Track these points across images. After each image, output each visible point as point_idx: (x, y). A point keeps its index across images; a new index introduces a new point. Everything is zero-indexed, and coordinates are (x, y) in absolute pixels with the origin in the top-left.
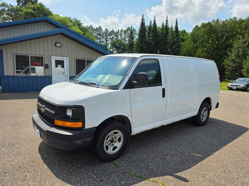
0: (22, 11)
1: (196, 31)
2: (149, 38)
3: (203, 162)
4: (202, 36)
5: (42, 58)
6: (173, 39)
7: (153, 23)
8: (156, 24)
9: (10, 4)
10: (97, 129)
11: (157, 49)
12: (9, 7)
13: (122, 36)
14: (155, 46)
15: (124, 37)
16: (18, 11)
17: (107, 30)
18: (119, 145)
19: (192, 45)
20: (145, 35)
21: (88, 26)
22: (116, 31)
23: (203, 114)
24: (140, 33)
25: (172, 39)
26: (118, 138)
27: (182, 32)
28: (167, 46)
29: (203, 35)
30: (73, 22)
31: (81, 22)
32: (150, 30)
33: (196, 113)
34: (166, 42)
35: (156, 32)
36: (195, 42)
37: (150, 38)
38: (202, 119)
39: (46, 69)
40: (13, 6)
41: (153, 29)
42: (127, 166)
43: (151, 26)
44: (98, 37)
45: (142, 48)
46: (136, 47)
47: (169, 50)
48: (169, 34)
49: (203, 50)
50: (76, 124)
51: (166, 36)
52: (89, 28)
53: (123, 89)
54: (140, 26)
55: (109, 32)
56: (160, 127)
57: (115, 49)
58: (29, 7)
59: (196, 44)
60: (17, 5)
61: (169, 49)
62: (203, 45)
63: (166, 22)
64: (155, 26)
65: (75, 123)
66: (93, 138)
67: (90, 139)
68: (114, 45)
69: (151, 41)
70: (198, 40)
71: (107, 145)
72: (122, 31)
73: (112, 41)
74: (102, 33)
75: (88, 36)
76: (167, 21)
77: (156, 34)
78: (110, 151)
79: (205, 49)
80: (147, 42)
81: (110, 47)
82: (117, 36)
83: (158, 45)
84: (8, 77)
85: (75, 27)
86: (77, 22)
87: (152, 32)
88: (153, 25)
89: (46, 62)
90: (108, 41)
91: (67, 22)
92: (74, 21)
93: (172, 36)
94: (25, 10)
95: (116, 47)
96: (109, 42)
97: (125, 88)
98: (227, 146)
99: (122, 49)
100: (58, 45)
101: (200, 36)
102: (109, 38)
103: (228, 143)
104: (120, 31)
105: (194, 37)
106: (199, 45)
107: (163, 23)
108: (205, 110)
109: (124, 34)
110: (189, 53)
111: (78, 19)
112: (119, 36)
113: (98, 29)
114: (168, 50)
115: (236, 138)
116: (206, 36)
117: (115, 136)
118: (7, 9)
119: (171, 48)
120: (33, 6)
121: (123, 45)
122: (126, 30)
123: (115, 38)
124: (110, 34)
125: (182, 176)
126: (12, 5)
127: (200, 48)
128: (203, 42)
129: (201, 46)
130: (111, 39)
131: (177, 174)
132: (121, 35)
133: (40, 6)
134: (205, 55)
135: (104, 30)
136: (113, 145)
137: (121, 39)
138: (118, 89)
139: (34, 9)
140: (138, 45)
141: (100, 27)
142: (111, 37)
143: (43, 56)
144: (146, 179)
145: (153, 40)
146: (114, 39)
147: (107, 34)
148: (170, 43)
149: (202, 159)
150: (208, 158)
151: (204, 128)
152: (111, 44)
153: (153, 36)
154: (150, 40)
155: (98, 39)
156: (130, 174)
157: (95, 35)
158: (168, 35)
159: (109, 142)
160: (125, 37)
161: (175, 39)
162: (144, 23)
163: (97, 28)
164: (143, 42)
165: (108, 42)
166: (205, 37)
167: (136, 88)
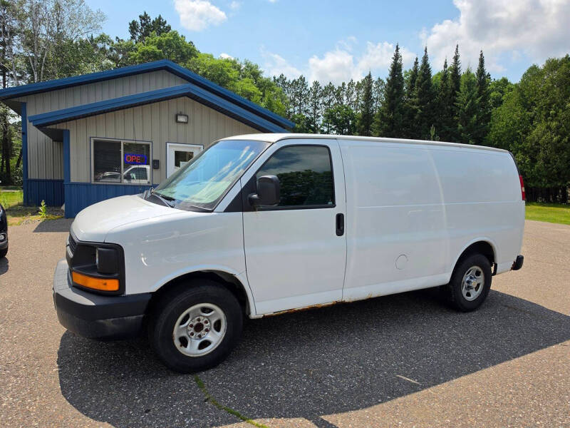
0: (136, 50)
1: (531, 80)
2: (410, 99)
3: (413, 397)
4: (547, 92)
5: (148, 146)
6: (471, 101)
7: (420, 64)
8: (428, 66)
9: (117, 38)
10: (152, 297)
11: (430, 126)
12: (113, 43)
13: (353, 96)
14: (425, 118)
15: (355, 100)
16: (129, 50)
17: (316, 84)
18: (215, 338)
19: (519, 113)
20: (400, 93)
21: (274, 78)
22: (337, 85)
23: (468, 282)
24: (389, 89)
25: (468, 100)
26: (213, 322)
27: (498, 84)
28: (456, 118)
29: (549, 89)
30: (242, 68)
31: (259, 70)
32: (413, 81)
33: (445, 278)
34: (454, 107)
35: (429, 84)
36: (527, 105)
37: (413, 100)
38: (469, 295)
39: (154, 170)
40: (122, 40)
41: (422, 77)
42: (222, 386)
43: (416, 70)
44: (297, 100)
45: (391, 122)
46: (378, 120)
47: (459, 128)
48: (461, 89)
49: (548, 127)
50: (105, 284)
51: (455, 94)
52: (278, 80)
53: (225, 211)
54: (389, 73)
55: (321, 88)
56: (333, 305)
57: (333, 127)
58: (151, 40)
59: (530, 113)
60: (130, 38)
61: (460, 125)
62: (548, 115)
63: (453, 61)
64: (425, 70)
65: (104, 281)
66: (142, 316)
67: (134, 317)
68: (330, 117)
69: (415, 107)
70: (536, 102)
71: (184, 334)
72: (351, 84)
73: (327, 110)
74: (306, 92)
75: (269, 100)
76: (456, 58)
77: (428, 89)
78: (192, 350)
79: (554, 124)
80: (407, 108)
81: (321, 122)
82: (339, 97)
83: (432, 116)
84: (77, 185)
85: (246, 79)
86: (251, 69)
87: (419, 84)
88: (422, 68)
89: (154, 155)
90: (318, 109)
91: (229, 71)
92: (243, 66)
93: (468, 94)
94: (142, 47)
95: (335, 122)
96: (321, 111)
97: (229, 209)
98: (500, 365)
99: (349, 127)
100: (181, 119)
101: (540, 92)
102: (321, 101)
103: (510, 359)
104: (346, 86)
105: (525, 96)
106: (538, 114)
107: (446, 63)
108: (478, 273)
109: (355, 93)
110: (512, 133)
111: (253, 63)
112: (345, 98)
113: (297, 83)
114: (457, 126)
115: (541, 348)
116: (557, 90)
117: (207, 317)
118: (108, 47)
119: (466, 122)
120: (158, 38)
121: (353, 117)
122: (360, 82)
123: (335, 101)
124: (324, 94)
125: (335, 424)
126: (120, 39)
127: (540, 121)
128: (549, 106)
129: (542, 116)
130: (324, 103)
131: (326, 418)
132: (348, 95)
133: (171, 38)
134: (552, 138)
135: (310, 85)
136: (200, 336)
137: (350, 104)
138: (212, 211)
139: (160, 45)
140: (382, 117)
141: (301, 78)
142: (326, 100)
143: (151, 143)
144: (244, 420)
145: (420, 103)
146: (331, 104)
147: (318, 94)
148: (464, 110)
149: (414, 389)
150: (431, 390)
151: (470, 317)
152: (325, 116)
153: (420, 95)
154: (413, 104)
155: (295, 105)
156: (217, 404)
157: (289, 95)
158: (459, 91)
159: (189, 328)
160: (358, 98)
161: (477, 101)
162: (400, 66)
163: (294, 81)
164: (397, 109)
165: (318, 111)
166: (555, 93)
167: (259, 210)
